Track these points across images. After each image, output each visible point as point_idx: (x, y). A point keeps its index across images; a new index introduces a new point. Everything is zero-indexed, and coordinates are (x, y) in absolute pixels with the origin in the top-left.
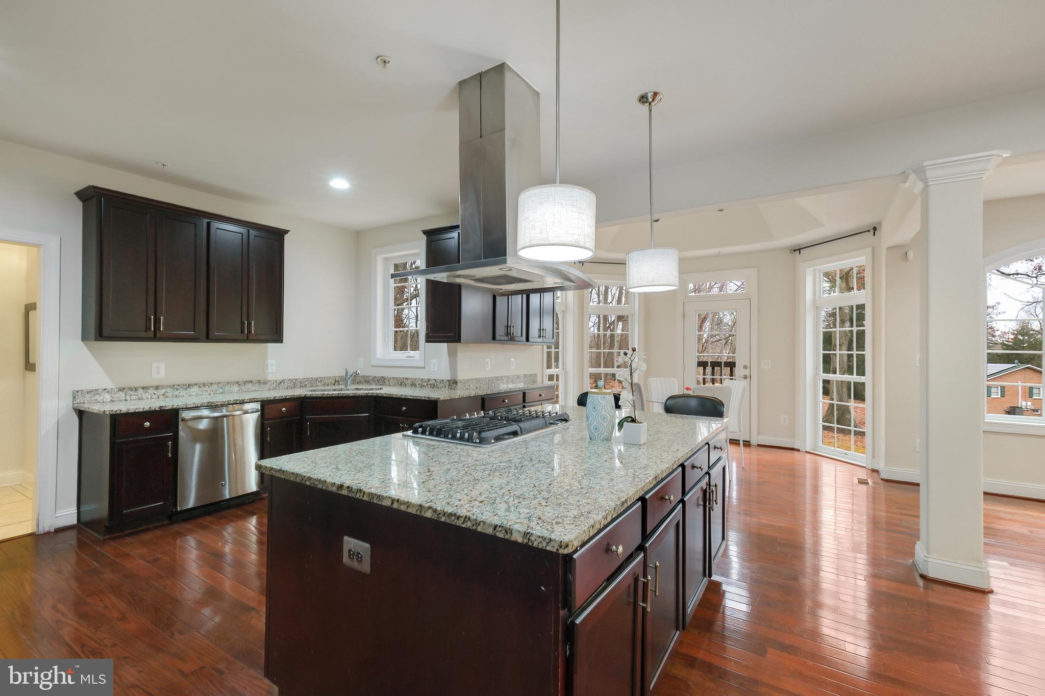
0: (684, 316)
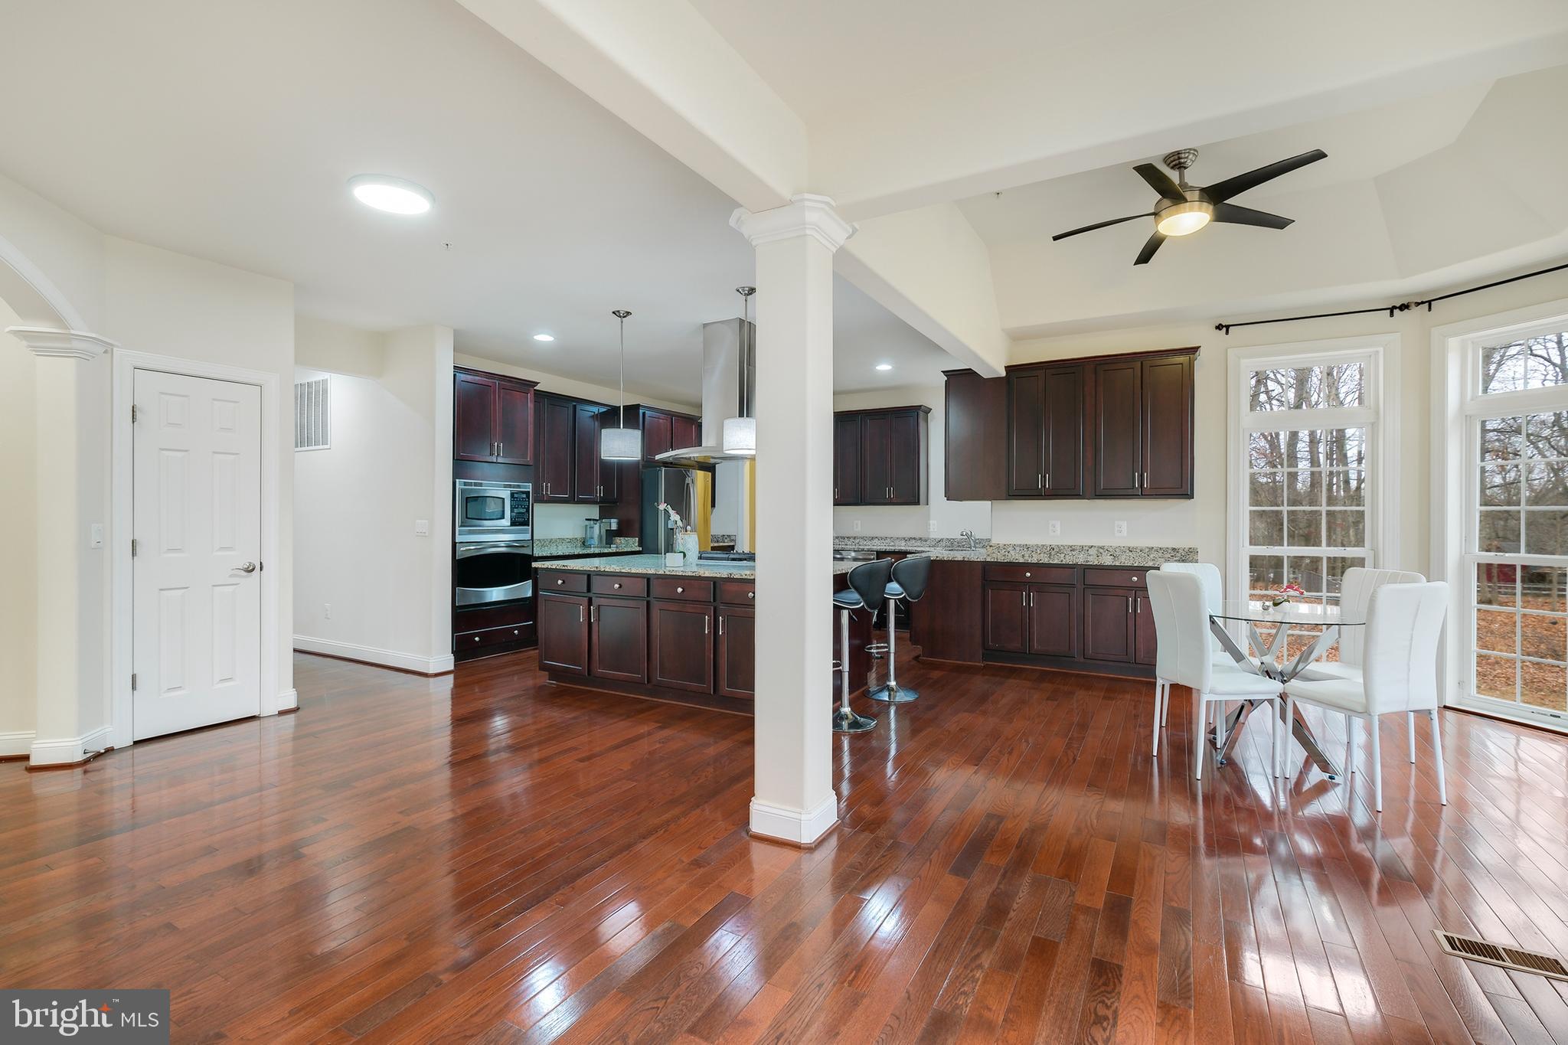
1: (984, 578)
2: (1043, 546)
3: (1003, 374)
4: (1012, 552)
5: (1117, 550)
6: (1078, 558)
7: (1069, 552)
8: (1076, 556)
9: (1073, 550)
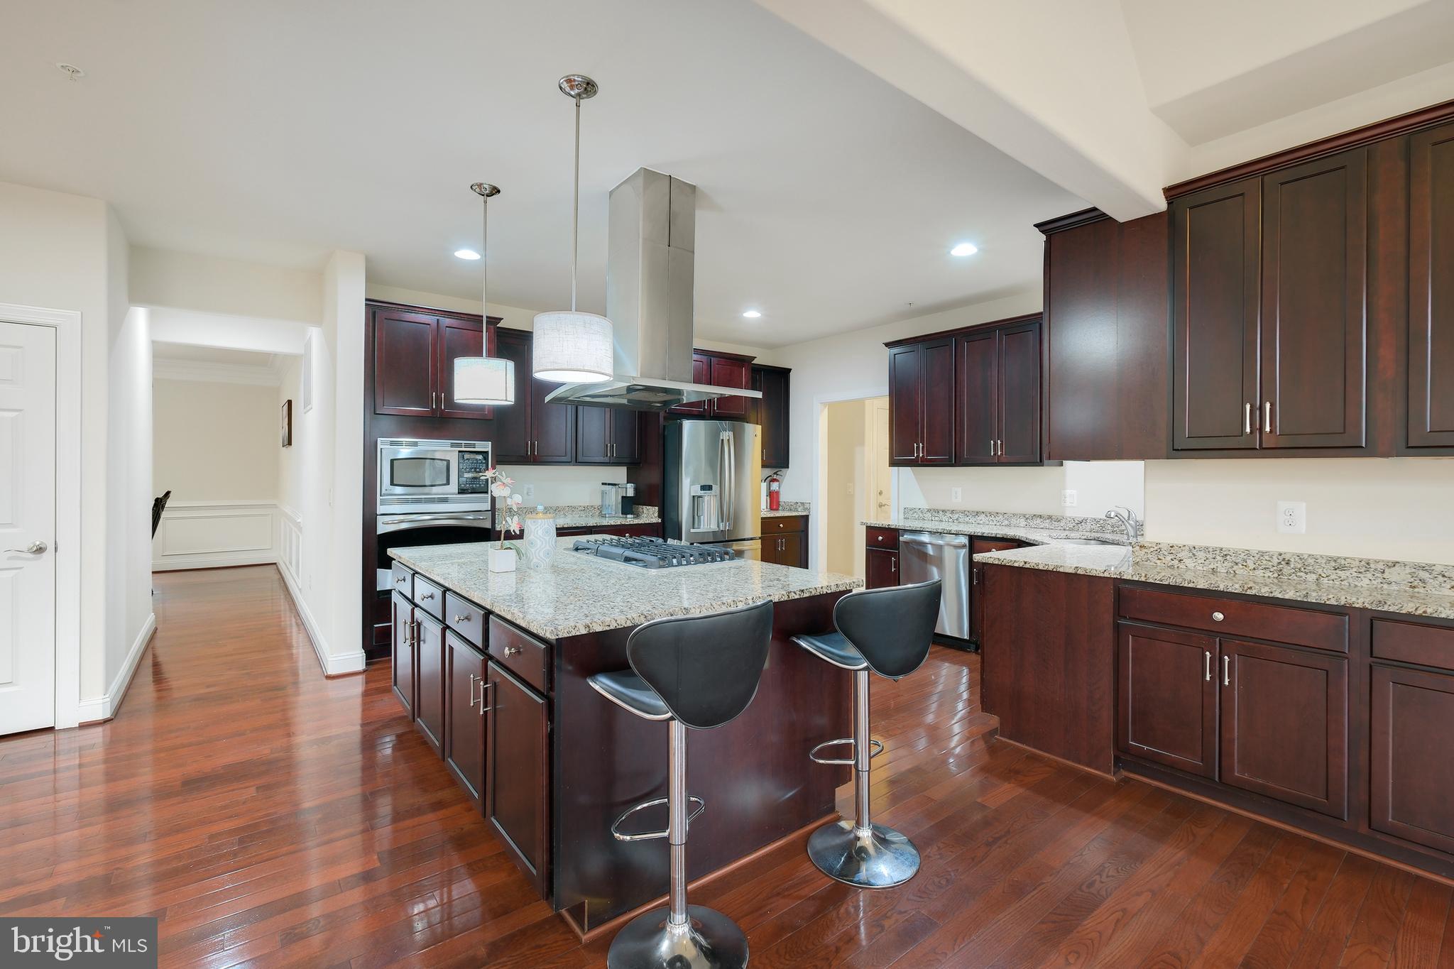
1: (1118, 612)
2: (1262, 554)
3: (1161, 205)
4: (1189, 563)
6: (1356, 586)
7: (1329, 571)
8: (1351, 580)
9: (1342, 568)
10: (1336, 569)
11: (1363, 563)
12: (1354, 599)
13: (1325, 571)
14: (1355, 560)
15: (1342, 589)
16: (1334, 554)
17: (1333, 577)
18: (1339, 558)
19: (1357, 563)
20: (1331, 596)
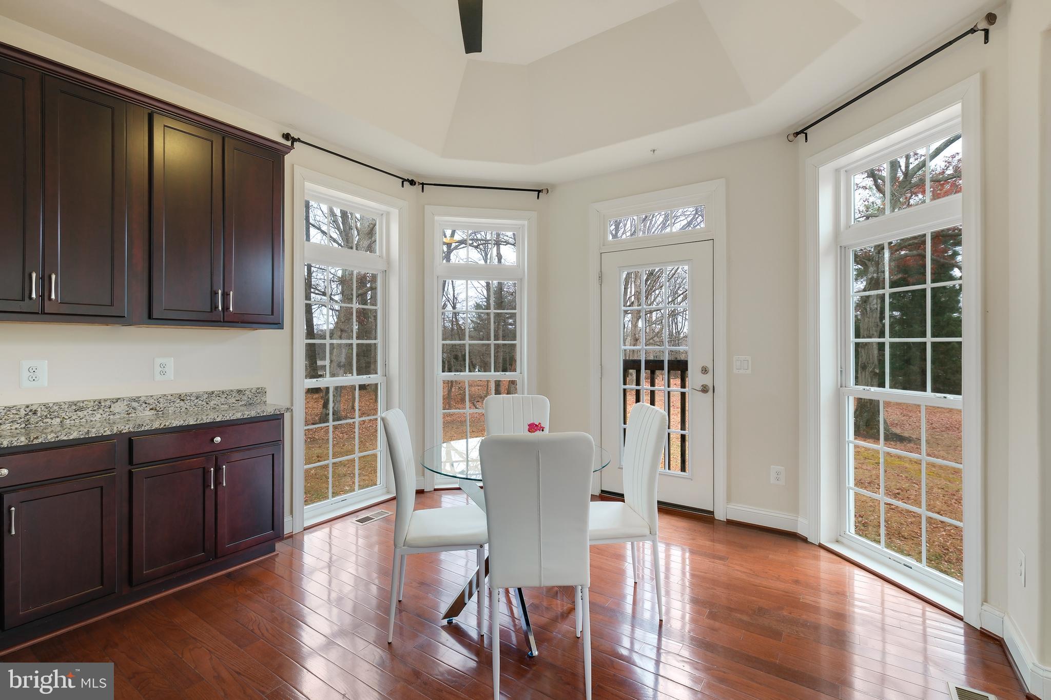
0: (601, 277)
2: (9, 409)
5: (161, 400)
6: (92, 421)
7: (71, 414)
8: (87, 418)
9: (81, 409)
10: (76, 411)
11: (96, 402)
12: (123, 427)
13: (67, 414)
14: (90, 402)
15: (81, 425)
16: (75, 399)
17: (74, 418)
18: (78, 402)
19: (92, 403)
20: (106, 429)
